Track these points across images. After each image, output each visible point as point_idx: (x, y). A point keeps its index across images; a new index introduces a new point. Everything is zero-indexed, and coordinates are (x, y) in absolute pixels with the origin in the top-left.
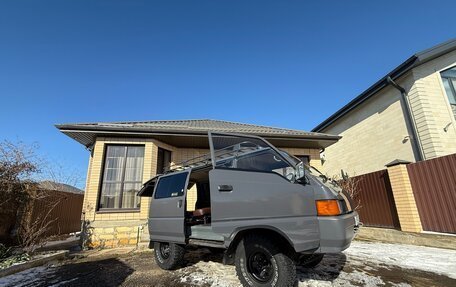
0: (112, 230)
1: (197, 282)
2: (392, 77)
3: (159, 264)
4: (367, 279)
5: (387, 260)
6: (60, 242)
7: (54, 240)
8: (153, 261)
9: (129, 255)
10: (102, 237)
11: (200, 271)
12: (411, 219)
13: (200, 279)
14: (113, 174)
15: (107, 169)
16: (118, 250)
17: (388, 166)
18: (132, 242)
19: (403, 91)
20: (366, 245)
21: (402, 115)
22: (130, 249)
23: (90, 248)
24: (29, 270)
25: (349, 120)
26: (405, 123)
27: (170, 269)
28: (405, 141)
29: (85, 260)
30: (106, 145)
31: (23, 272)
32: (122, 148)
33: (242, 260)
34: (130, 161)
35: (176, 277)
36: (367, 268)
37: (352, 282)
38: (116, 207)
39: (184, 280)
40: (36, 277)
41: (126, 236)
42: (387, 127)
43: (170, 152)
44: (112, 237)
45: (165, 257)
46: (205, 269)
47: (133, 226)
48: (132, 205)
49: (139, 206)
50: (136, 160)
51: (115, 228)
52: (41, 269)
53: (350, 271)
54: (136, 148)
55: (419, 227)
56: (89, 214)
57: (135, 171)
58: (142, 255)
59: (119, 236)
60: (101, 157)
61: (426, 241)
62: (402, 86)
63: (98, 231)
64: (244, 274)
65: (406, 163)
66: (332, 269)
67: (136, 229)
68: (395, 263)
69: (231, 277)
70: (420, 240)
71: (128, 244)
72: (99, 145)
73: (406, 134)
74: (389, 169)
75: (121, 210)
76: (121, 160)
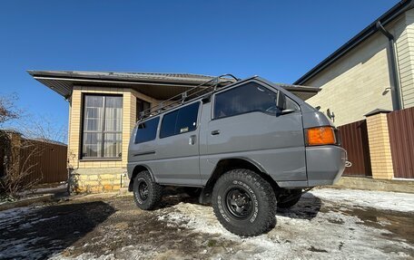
0: (96, 177)
1: (174, 220)
2: (381, 21)
3: (138, 204)
4: (344, 218)
5: (360, 202)
6: (51, 189)
7: (45, 187)
8: (134, 203)
9: (112, 198)
10: (87, 183)
11: (178, 211)
12: (384, 167)
13: (177, 218)
14: (93, 125)
15: (87, 118)
16: (103, 195)
17: (367, 116)
18: (116, 188)
19: (392, 38)
20: (338, 191)
21: (386, 66)
22: (114, 193)
23: (78, 193)
24: (13, 210)
25: (330, 73)
26: (388, 74)
27: (148, 210)
28: (385, 93)
29: (70, 203)
30: (84, 95)
31: (6, 211)
32: (100, 97)
33: (219, 198)
34: (110, 111)
35: (154, 216)
36: (342, 209)
37: (330, 221)
38: (99, 156)
39: (162, 218)
40: (18, 215)
41: (109, 182)
42: (369, 79)
43: (149, 104)
44: (97, 183)
45: (144, 198)
46: (183, 210)
47: (116, 173)
48: (115, 154)
49: (120, 155)
50: (115, 110)
51: (99, 175)
52: (25, 209)
53: (326, 211)
54: (114, 98)
55: (390, 175)
56: (73, 162)
57: (115, 121)
58: (125, 198)
59: (103, 183)
60: (79, 106)
61: (396, 187)
62: (392, 32)
63: (83, 177)
64: (222, 211)
65: (387, 112)
66: (308, 210)
67: (119, 176)
68: (369, 205)
69: (208, 216)
70: (390, 186)
71: (112, 190)
72: (77, 94)
73: (387, 85)
74: (367, 118)
75: (103, 158)
76: (101, 110)
